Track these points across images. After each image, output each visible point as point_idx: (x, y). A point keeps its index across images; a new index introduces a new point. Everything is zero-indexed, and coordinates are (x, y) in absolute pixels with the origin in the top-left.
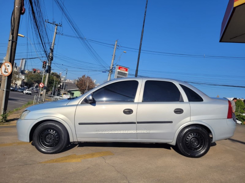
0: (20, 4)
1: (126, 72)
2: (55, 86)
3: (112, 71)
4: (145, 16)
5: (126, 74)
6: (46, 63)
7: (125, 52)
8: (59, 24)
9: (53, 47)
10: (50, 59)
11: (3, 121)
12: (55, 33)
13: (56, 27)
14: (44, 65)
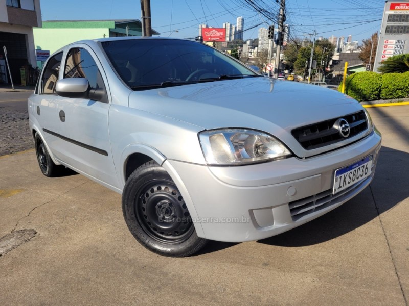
6: (273, 29)
10: (281, 19)
14: (271, 33)
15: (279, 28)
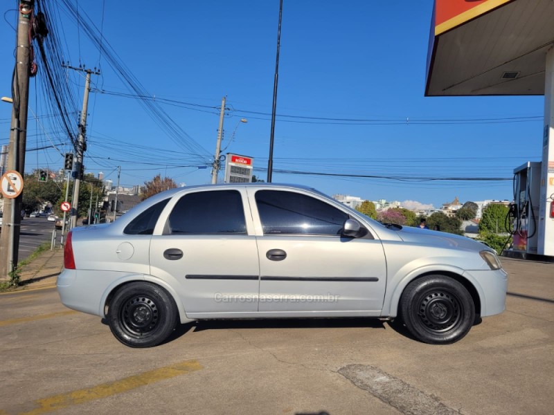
0: (27, 58)
1: (248, 167)
2: (93, 206)
3: (218, 164)
4: (278, 47)
5: (249, 169)
6: (72, 158)
7: (245, 120)
8: (93, 70)
9: (85, 121)
10: (80, 147)
11: (12, 285)
12: (86, 90)
13: (88, 75)
14: (68, 162)
15: (78, 158)
